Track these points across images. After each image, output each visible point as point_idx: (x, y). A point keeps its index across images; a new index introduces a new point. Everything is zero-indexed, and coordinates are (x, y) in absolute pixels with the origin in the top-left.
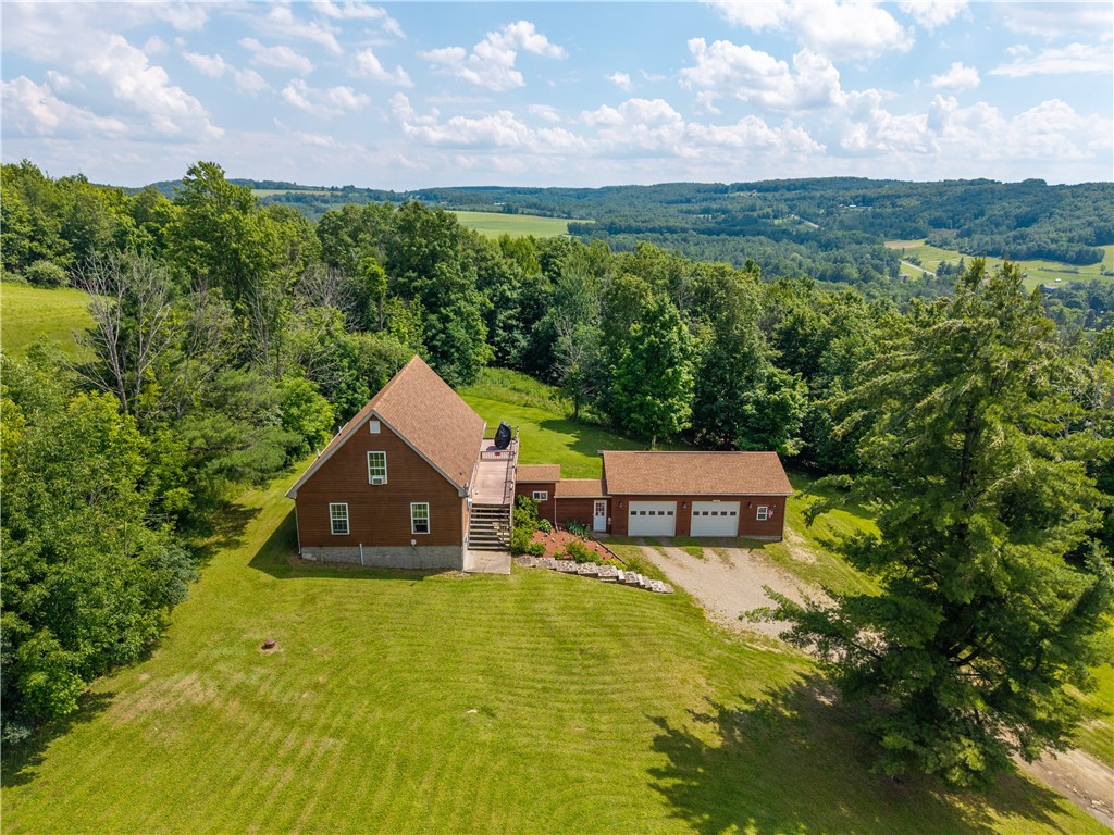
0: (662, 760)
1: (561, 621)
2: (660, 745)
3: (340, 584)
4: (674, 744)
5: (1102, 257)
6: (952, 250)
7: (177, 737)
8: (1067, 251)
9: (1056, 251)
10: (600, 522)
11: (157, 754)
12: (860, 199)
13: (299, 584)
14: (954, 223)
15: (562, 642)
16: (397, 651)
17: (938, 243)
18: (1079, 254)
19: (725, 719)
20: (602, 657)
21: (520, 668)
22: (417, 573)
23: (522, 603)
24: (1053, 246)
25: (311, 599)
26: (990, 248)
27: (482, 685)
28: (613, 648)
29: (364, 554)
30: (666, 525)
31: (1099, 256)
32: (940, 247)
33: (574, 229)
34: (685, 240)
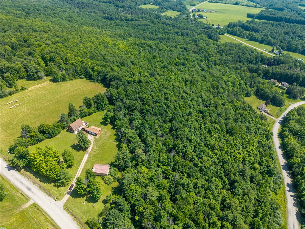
3: (68, 133)
10: (88, 131)
11: (56, 138)
15: (75, 138)
16: (67, 137)
20: (76, 140)
21: (72, 139)
23: (75, 136)
25: (66, 133)
27: (69, 139)
29: (71, 131)
33: (249, 16)
34: (280, 25)
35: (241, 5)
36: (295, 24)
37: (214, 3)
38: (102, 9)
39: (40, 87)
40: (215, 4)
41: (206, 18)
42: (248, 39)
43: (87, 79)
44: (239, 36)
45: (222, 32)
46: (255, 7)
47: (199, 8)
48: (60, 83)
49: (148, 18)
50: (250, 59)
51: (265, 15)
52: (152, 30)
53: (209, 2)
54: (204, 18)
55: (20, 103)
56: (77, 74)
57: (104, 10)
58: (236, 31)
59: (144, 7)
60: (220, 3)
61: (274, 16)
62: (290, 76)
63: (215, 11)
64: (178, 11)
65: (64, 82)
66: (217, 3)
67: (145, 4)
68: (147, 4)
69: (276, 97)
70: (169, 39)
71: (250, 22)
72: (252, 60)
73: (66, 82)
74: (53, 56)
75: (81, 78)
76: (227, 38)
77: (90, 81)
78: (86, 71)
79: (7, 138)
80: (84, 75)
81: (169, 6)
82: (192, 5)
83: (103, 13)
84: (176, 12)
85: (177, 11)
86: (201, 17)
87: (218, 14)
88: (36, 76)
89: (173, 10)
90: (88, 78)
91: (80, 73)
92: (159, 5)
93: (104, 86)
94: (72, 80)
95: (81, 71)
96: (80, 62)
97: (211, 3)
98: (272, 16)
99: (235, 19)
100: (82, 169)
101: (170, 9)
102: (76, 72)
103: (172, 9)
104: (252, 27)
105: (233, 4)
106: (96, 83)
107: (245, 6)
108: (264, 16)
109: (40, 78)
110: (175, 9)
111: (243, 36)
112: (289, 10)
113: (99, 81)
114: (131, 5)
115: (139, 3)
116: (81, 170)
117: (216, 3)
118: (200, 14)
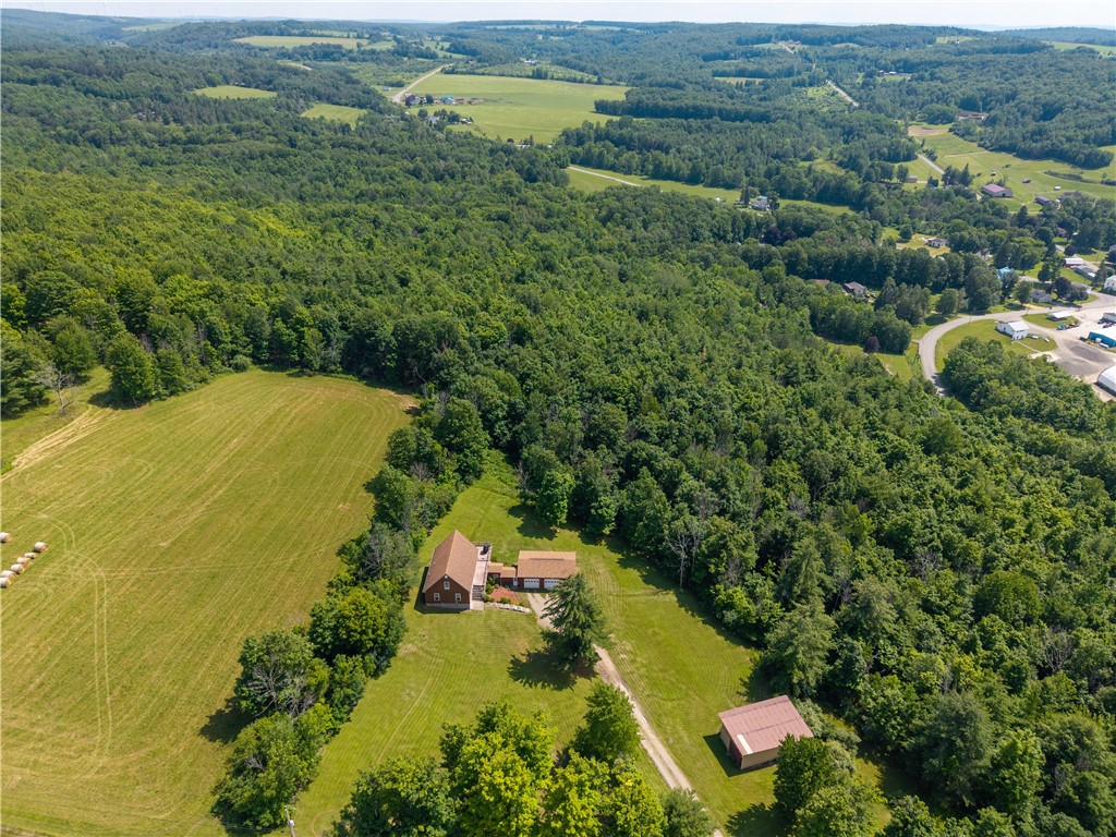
0: (511, 666)
1: (494, 627)
2: (512, 662)
3: (437, 615)
4: (515, 662)
5: (1110, 161)
6: (972, 141)
7: (412, 659)
8: (1078, 152)
9: (1068, 152)
10: (515, 583)
11: (410, 663)
12: (901, 64)
13: (428, 616)
14: (985, 104)
15: (494, 633)
16: (454, 637)
17: (962, 132)
18: (1088, 157)
19: (529, 655)
20: (503, 638)
21: (482, 641)
22: (457, 611)
23: (485, 621)
24: (1067, 146)
25: (432, 621)
26: (1007, 143)
27: (473, 646)
28: (506, 635)
29: (443, 605)
30: (537, 585)
31: (1106, 160)
32: (962, 136)
33: (601, 107)
34: (709, 127)
35: (552, 78)
36: (747, 123)
37: (463, 76)
38: (30, 105)
39: (70, 441)
40: (468, 77)
41: (471, 120)
42: (646, 174)
43: (264, 369)
44: (612, 168)
45: (559, 159)
46: (596, 84)
47: (423, 92)
48: (155, 405)
49: (265, 131)
50: (719, 230)
51: (651, 103)
52: (315, 170)
53: (446, 73)
54: (463, 122)
55: (39, 545)
56: (217, 353)
57: (41, 109)
58: (601, 153)
59: (211, 93)
60: (483, 74)
61: (677, 105)
62: (863, 261)
63: (486, 100)
64: (353, 106)
65: (173, 398)
66: (474, 74)
67: (212, 84)
68: (220, 84)
69: (884, 325)
70: (404, 195)
71: (621, 125)
72: (724, 231)
73: (183, 398)
74: (51, 285)
75: (239, 368)
76: (587, 180)
77: (290, 375)
78: (251, 330)
79: (133, 756)
80: (246, 351)
81: (314, 89)
82: (392, 85)
83: (42, 121)
84: (343, 107)
85: (346, 105)
86: (454, 119)
87: (501, 108)
88: (15, 393)
89: (333, 104)
90: (267, 362)
91: (230, 346)
92: (271, 86)
93: (366, 384)
94: (203, 380)
95: (231, 333)
96: (207, 296)
97: (453, 76)
98: (671, 103)
99: (564, 119)
100: (677, 763)
101: (319, 98)
102: (216, 342)
103: (327, 99)
104: (639, 139)
105: (528, 77)
106: (321, 379)
107: (568, 80)
108: (647, 106)
109: (37, 400)
110: (337, 100)
111: (630, 168)
112: (696, 87)
113: (333, 367)
114: (158, 89)
115: (189, 81)
116: (675, 769)
117: (471, 74)
118: (444, 111)
